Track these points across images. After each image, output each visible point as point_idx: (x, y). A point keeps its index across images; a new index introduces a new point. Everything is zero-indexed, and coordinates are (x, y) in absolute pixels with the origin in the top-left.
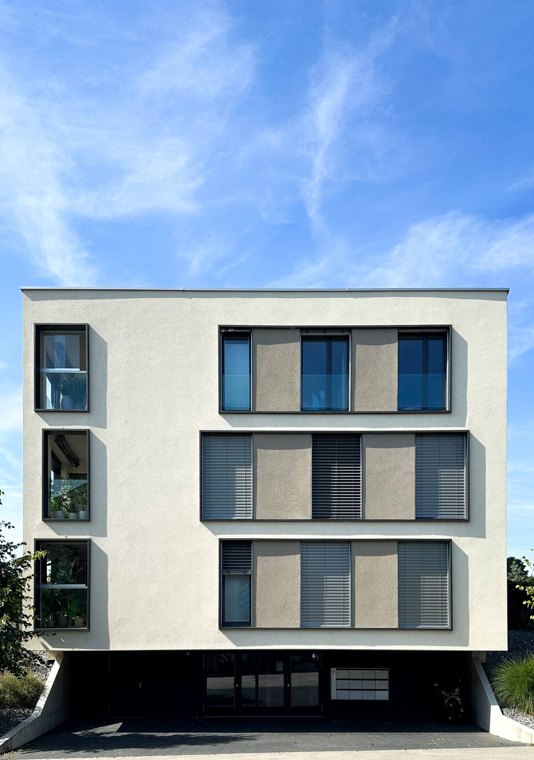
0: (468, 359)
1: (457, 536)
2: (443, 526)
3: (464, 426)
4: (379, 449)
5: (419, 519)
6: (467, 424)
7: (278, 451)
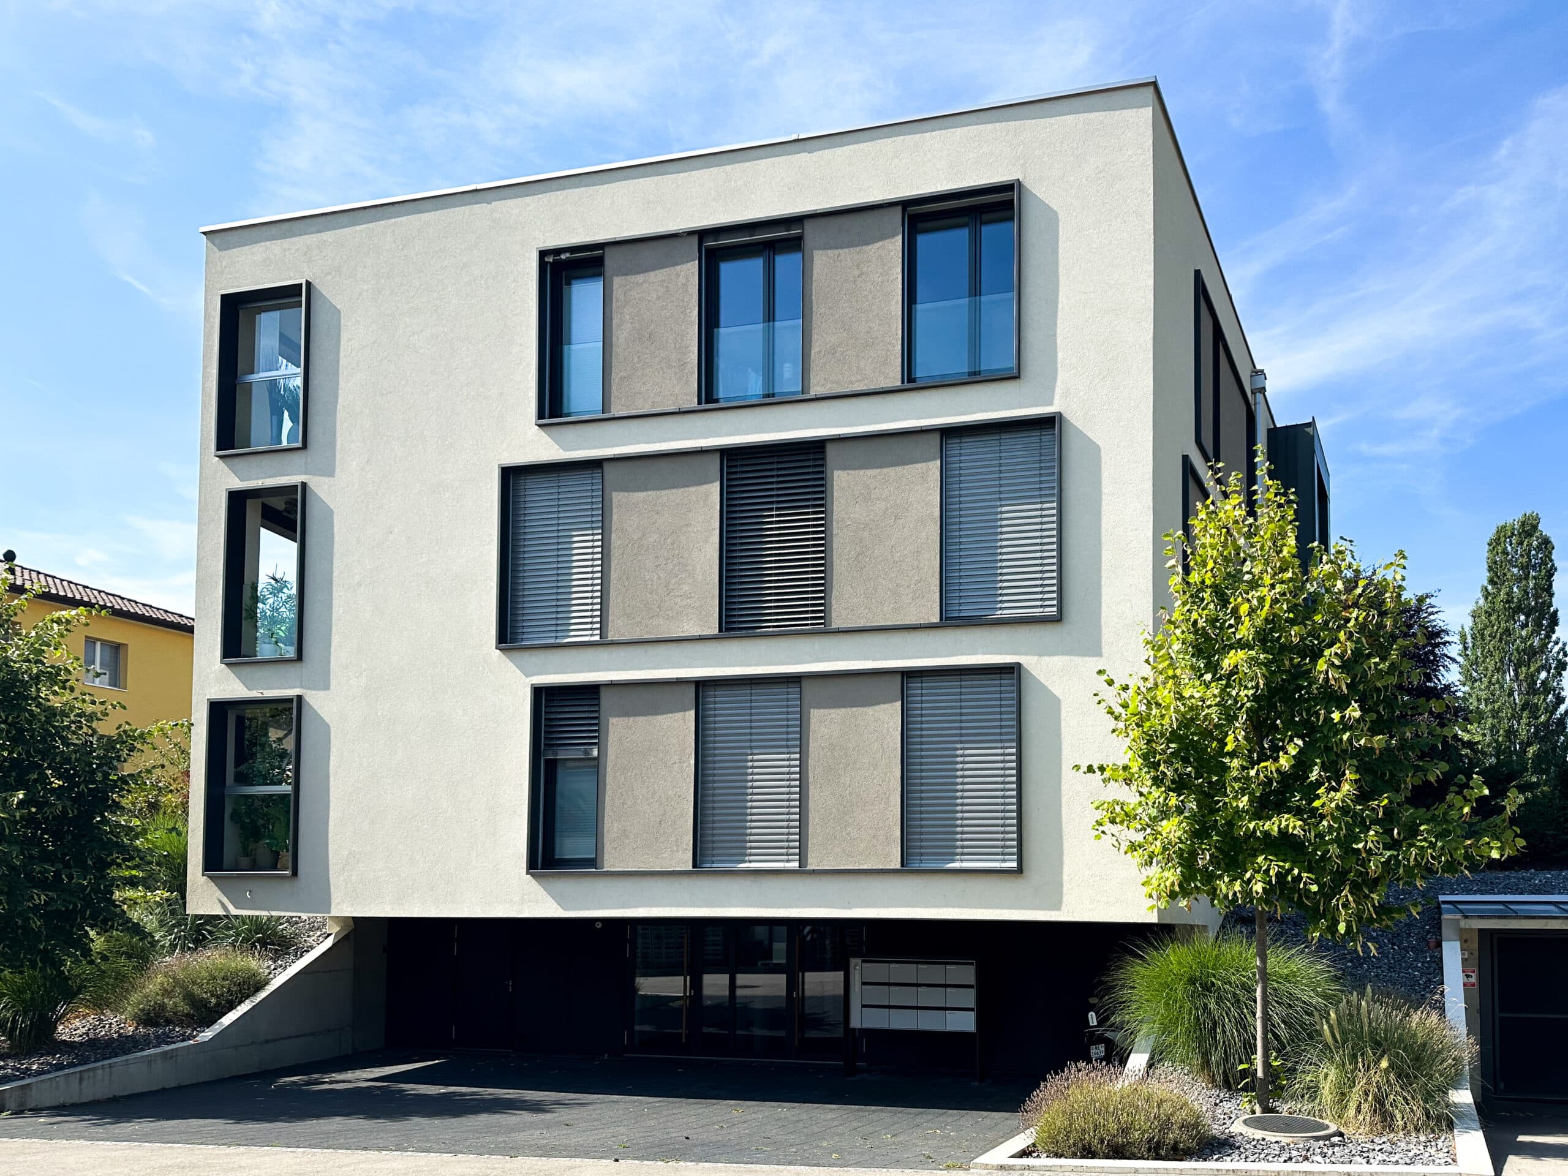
0: (1060, 251)
1: (1035, 655)
2: (1002, 635)
3: (1051, 404)
4: (862, 472)
5: (950, 620)
6: (1057, 397)
7: (652, 494)
